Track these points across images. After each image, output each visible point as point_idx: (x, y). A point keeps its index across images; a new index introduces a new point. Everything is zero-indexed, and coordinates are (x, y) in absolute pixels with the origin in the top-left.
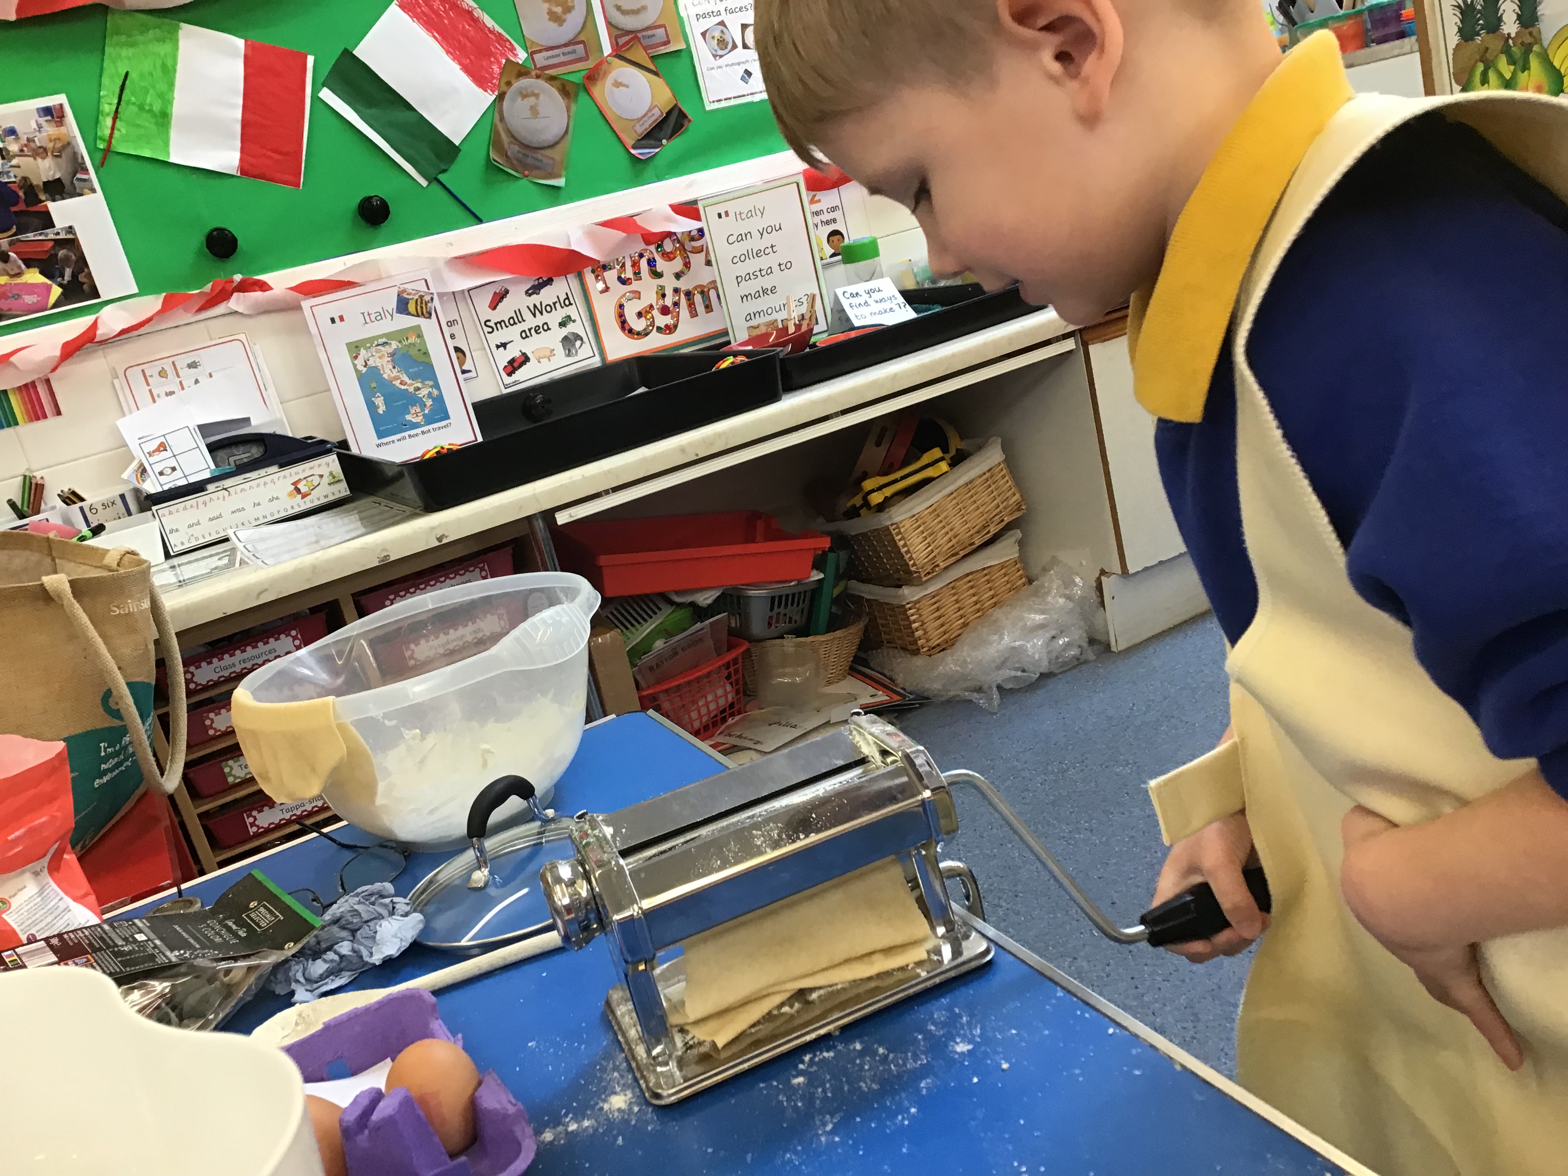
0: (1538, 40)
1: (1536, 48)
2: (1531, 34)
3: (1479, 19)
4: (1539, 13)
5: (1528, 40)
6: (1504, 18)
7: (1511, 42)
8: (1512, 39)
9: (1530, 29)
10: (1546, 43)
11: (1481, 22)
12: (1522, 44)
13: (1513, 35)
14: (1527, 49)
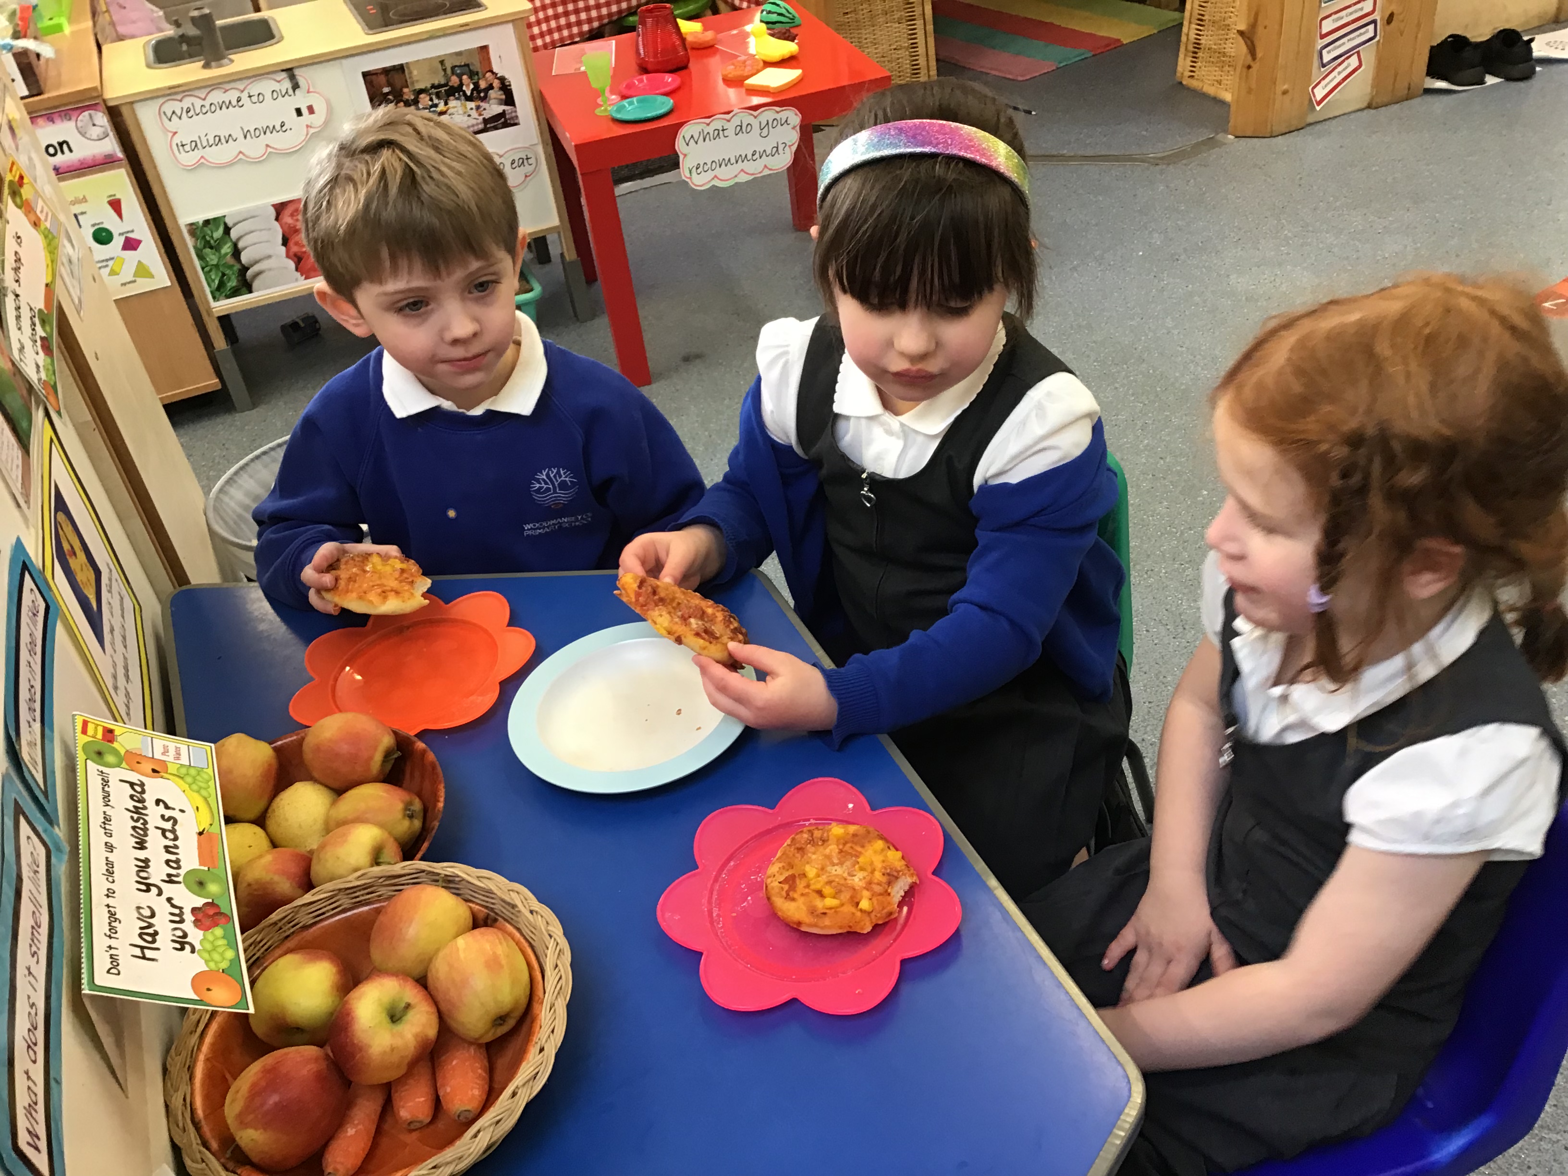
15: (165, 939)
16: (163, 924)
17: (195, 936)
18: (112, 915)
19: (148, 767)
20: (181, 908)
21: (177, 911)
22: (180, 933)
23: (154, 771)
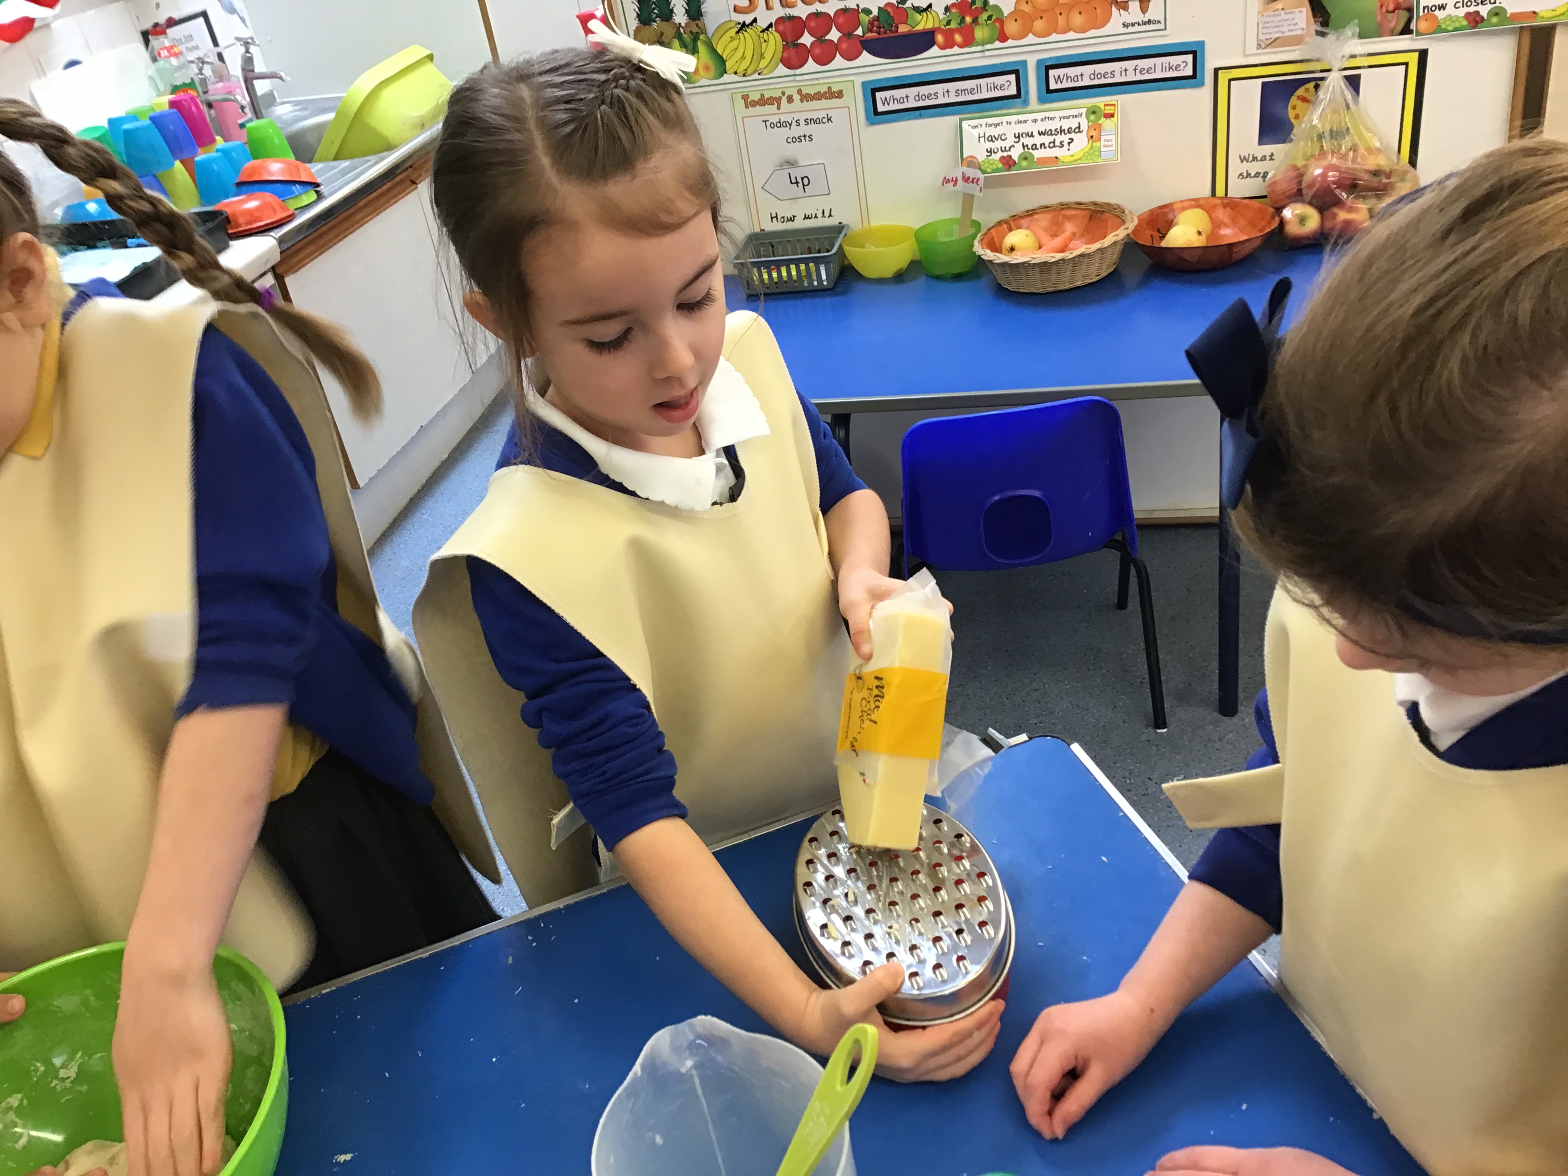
0: (704, 32)
1: (701, 37)
2: (697, 25)
3: (654, 9)
4: (703, 10)
5: (695, 29)
6: (675, 10)
7: (682, 31)
8: (682, 28)
9: (697, 22)
10: (710, 33)
11: (656, 11)
12: (691, 32)
13: (683, 25)
14: (695, 37)
15: (989, 145)
16: (998, 144)
17: (996, 157)
18: (998, 124)
19: (1093, 133)
20: (1009, 150)
21: (1007, 149)
22: (996, 151)
23: (1092, 137)
